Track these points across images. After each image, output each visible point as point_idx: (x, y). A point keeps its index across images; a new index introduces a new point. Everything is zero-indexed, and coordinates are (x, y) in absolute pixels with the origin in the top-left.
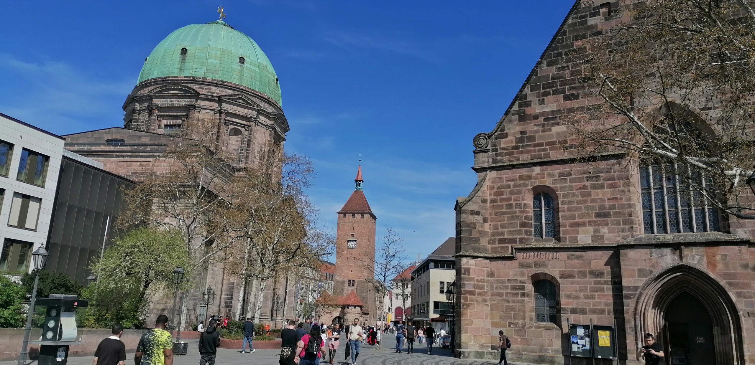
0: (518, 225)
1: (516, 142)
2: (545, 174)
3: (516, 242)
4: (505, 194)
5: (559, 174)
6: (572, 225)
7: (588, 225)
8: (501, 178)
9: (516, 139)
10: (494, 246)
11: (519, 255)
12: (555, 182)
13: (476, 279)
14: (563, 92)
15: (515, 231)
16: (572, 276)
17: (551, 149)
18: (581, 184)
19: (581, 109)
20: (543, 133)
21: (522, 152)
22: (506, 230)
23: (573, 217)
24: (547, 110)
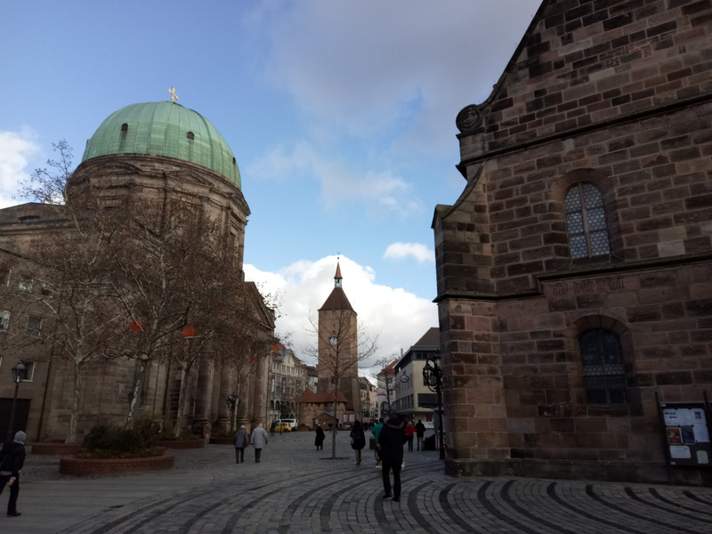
0: (542, 240)
1: (528, 110)
2: (585, 149)
3: (541, 268)
4: (514, 193)
5: (611, 145)
6: (643, 227)
7: (676, 222)
8: (506, 170)
9: (527, 104)
10: (501, 279)
11: (549, 288)
12: (603, 159)
13: (474, 334)
14: (602, 16)
15: (537, 250)
16: (654, 316)
17: (590, 109)
18: (653, 156)
19: (639, 36)
20: (574, 87)
21: (539, 123)
22: (520, 251)
23: (645, 213)
24: (578, 50)
